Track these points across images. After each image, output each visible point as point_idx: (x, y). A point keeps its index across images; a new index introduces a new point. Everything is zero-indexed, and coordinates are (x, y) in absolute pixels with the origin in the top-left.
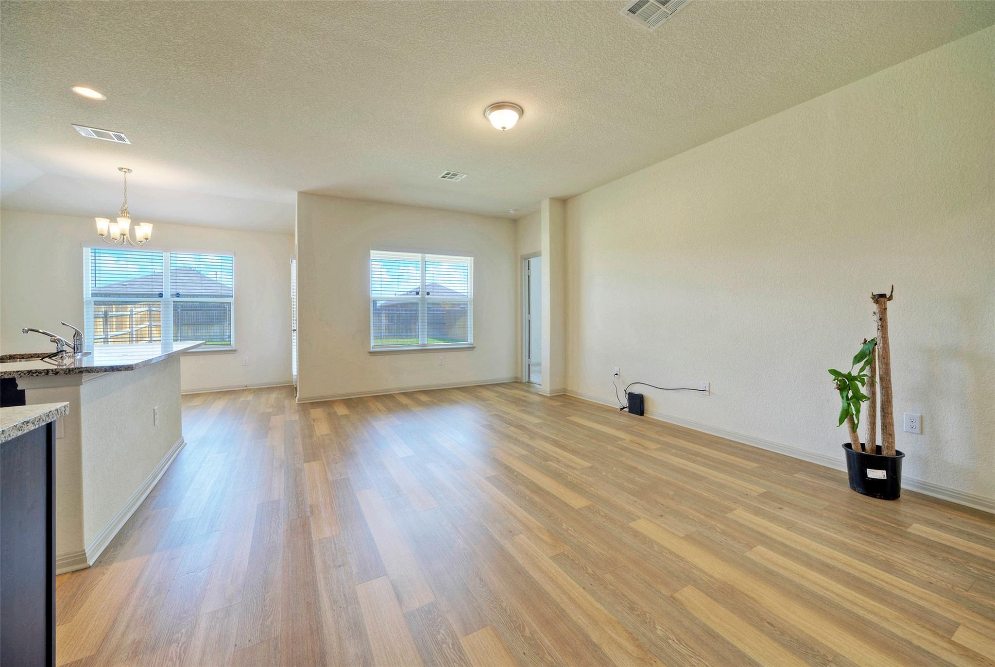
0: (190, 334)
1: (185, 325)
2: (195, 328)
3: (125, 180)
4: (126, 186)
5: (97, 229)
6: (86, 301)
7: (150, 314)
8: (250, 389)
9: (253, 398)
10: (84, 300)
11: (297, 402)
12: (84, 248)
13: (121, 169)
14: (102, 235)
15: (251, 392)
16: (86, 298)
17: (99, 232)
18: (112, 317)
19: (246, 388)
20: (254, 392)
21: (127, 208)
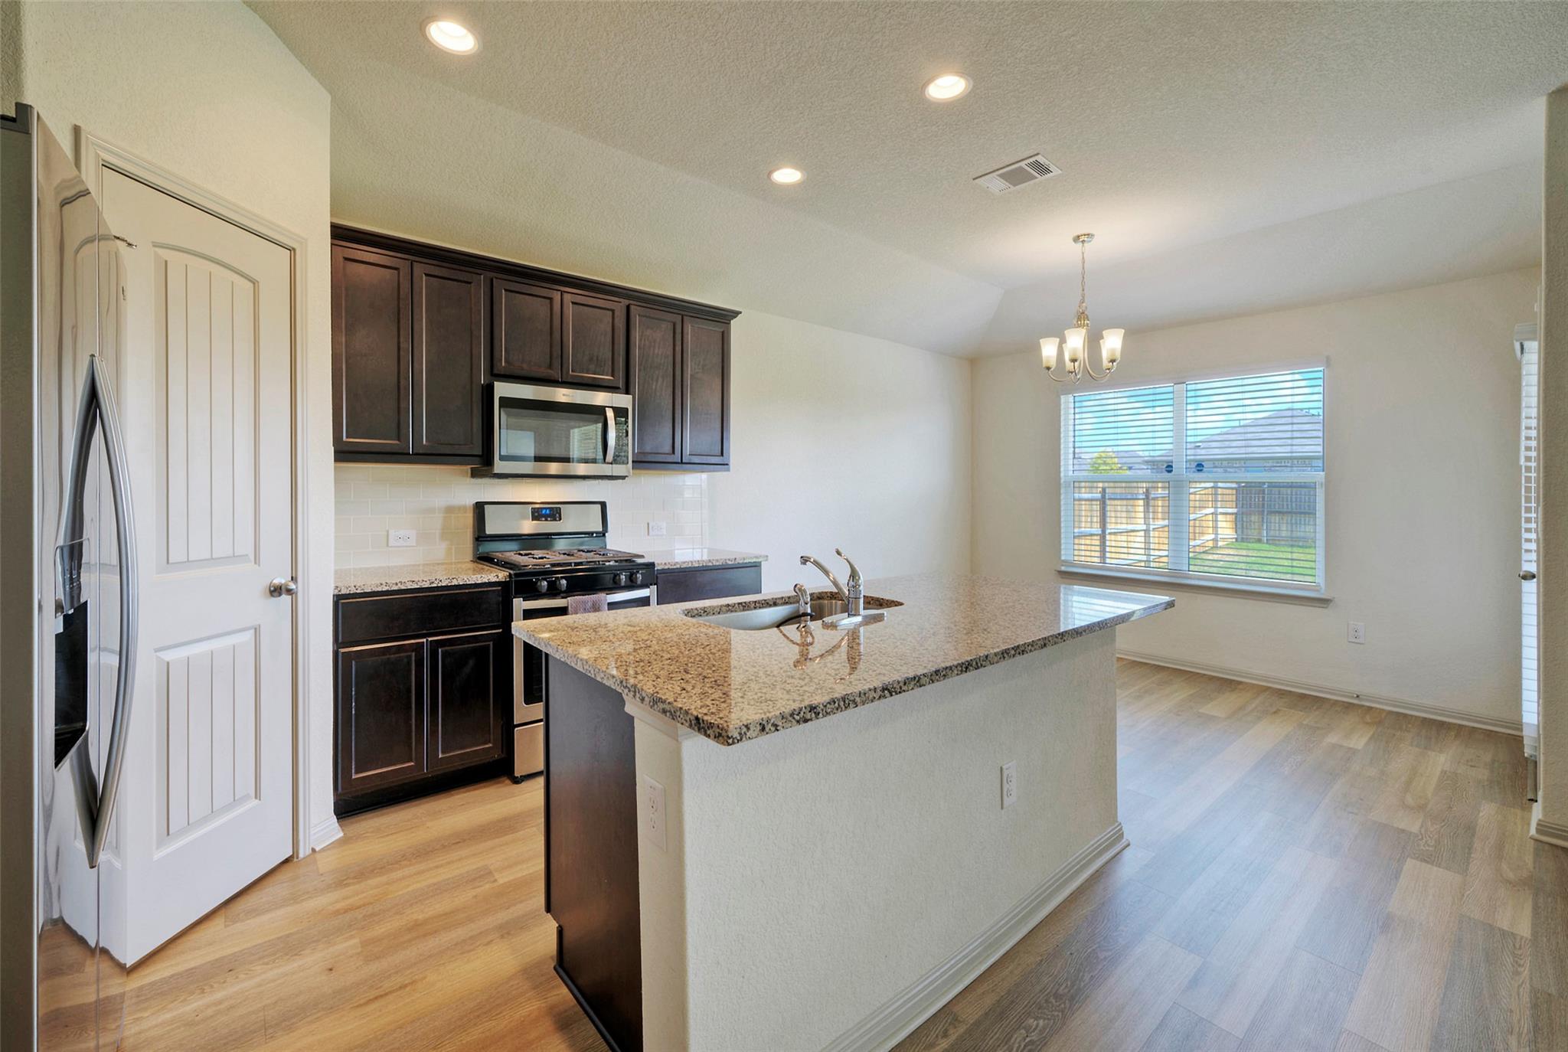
0: (1284, 534)
1: (1275, 512)
2: (1294, 521)
3: (1083, 258)
4: (1083, 268)
5: (1042, 357)
6: (1064, 482)
7: (1216, 494)
8: (1371, 708)
9: (1367, 744)
10: (1062, 481)
11: (1533, 831)
12: (1062, 397)
13: (1077, 239)
14: (1048, 368)
15: (1368, 719)
16: (1065, 476)
17: (1045, 364)
18: (1155, 499)
19: (1356, 702)
20: (1380, 723)
21: (1086, 308)
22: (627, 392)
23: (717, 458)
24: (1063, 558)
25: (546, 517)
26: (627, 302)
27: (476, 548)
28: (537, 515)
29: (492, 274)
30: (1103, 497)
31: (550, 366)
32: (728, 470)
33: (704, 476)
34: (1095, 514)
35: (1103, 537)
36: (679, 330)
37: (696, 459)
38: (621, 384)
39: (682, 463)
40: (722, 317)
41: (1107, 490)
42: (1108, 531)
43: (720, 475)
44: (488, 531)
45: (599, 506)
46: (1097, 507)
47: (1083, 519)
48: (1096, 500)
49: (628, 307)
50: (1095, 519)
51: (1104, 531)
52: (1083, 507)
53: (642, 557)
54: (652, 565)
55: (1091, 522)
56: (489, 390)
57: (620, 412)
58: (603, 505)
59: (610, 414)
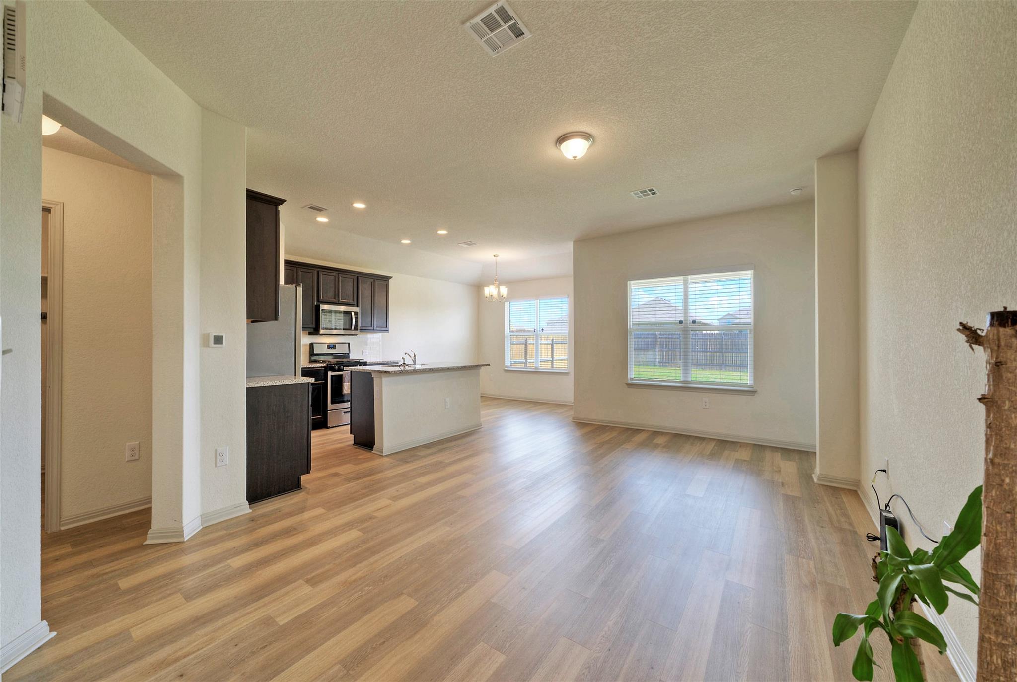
6: (506, 335)
12: (506, 303)
13: (494, 256)
16: (507, 333)
22: (357, 307)
23: (385, 328)
24: (506, 365)
25: (331, 348)
26: (357, 276)
27: (310, 358)
28: (329, 347)
29: (318, 269)
30: (553, 343)
31: (335, 299)
32: (388, 332)
33: (380, 334)
34: (549, 352)
35: (552, 361)
36: (373, 283)
37: (378, 328)
38: (356, 304)
39: (374, 330)
40: (386, 279)
41: (554, 340)
42: (554, 359)
43: (386, 334)
44: (315, 353)
45: (347, 345)
46: (550, 347)
47: (543, 354)
48: (550, 344)
49: (357, 277)
50: (549, 354)
51: (553, 359)
52: (543, 347)
53: (363, 360)
54: (366, 362)
55: (547, 353)
56: (318, 307)
57: (356, 313)
58: (349, 344)
59: (353, 313)
